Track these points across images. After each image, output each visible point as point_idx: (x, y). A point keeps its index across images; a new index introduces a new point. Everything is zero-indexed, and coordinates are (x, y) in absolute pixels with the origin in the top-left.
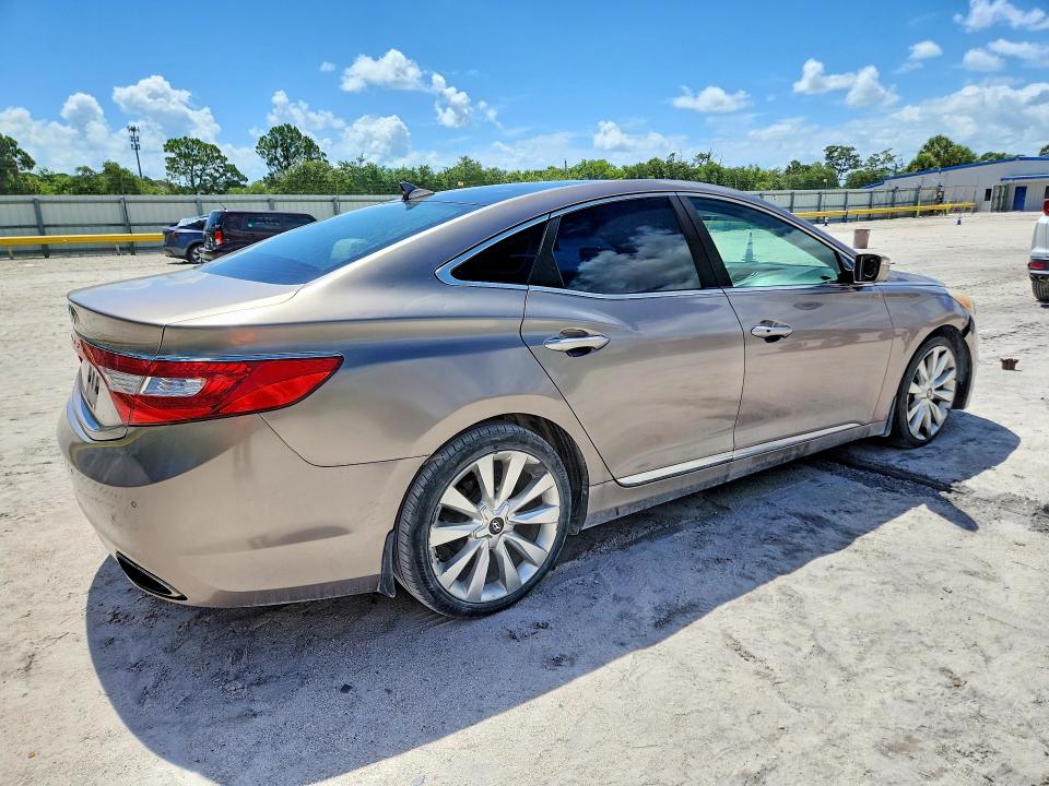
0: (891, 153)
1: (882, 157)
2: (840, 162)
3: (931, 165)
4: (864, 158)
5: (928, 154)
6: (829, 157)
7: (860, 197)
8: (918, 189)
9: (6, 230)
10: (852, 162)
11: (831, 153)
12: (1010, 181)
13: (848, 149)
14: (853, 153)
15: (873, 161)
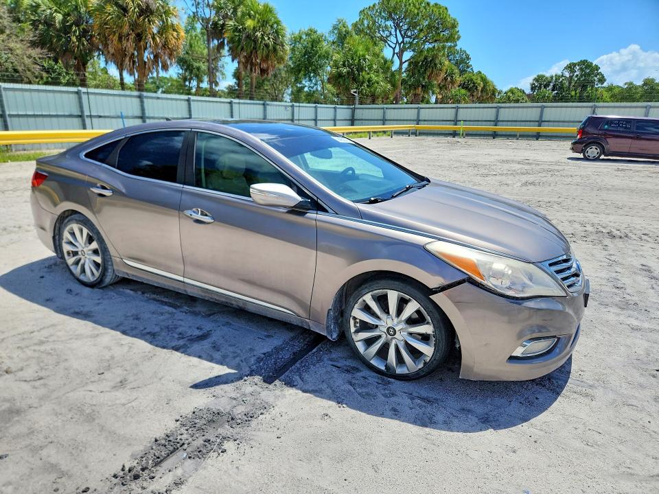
9: (555, 123)
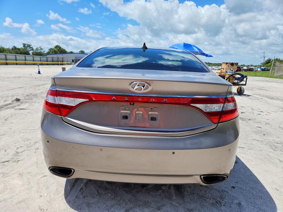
0: (42, 48)
1: (39, 49)
2: (28, 48)
3: (57, 52)
4: (35, 48)
5: (56, 49)
6: (24, 46)
7: (37, 58)
8: (53, 58)
10: (31, 49)
11: (24, 45)
12: (77, 58)
13: (29, 45)
14: (31, 46)
15: (37, 49)
